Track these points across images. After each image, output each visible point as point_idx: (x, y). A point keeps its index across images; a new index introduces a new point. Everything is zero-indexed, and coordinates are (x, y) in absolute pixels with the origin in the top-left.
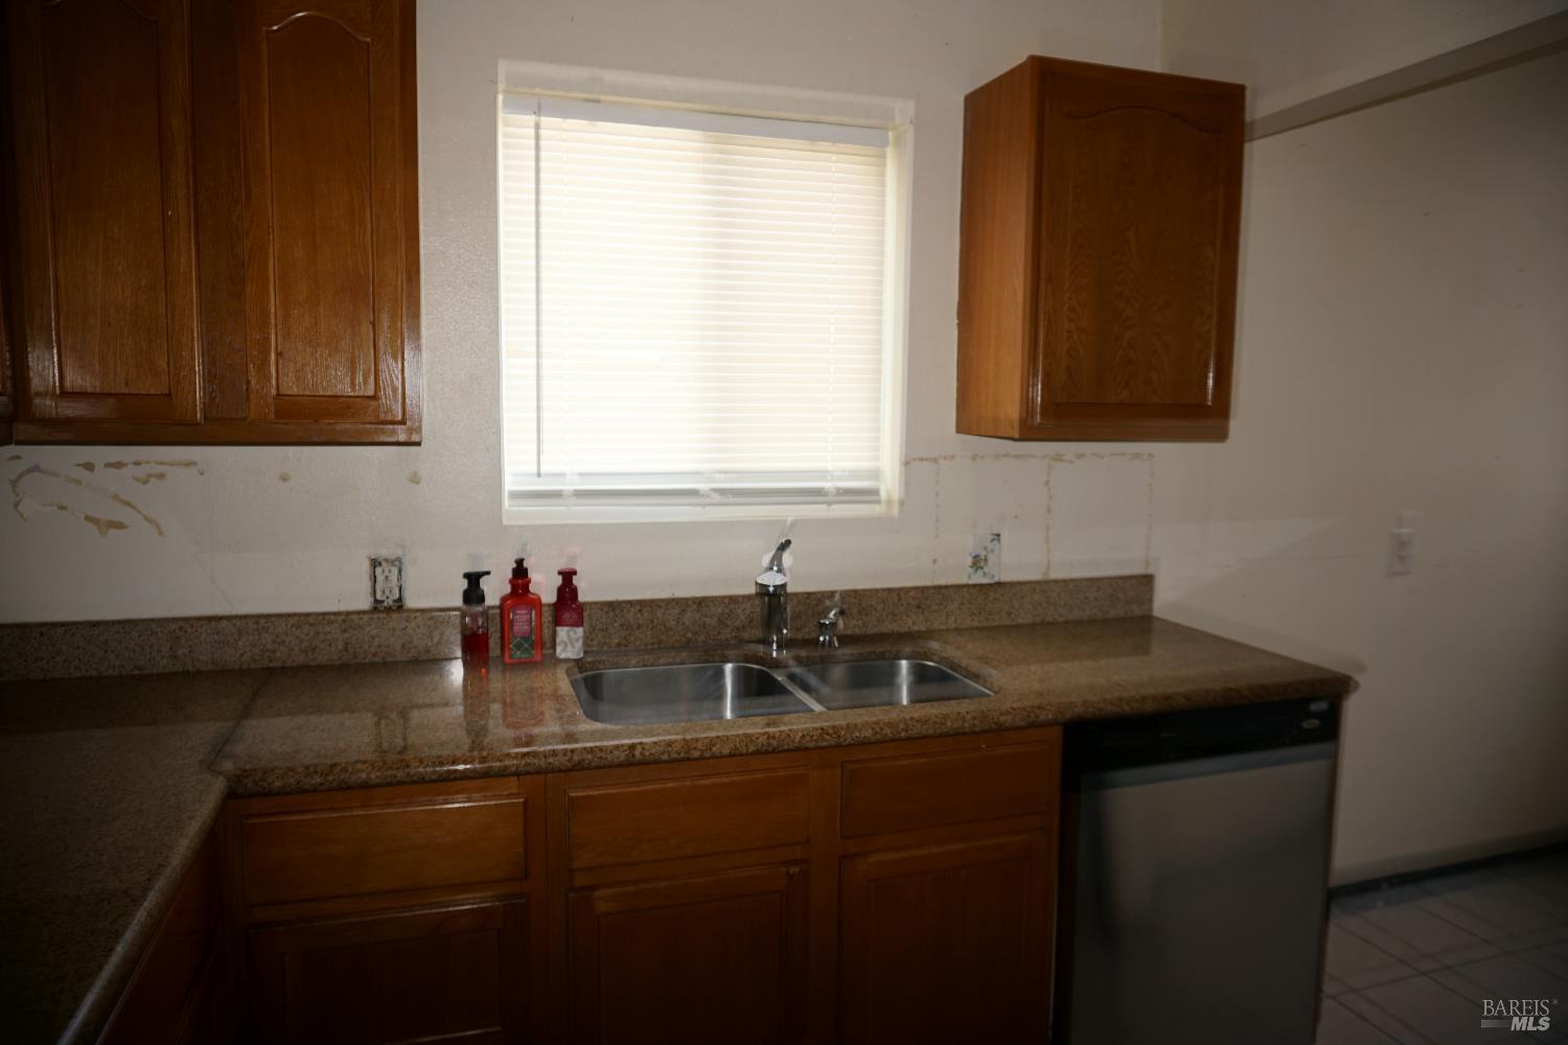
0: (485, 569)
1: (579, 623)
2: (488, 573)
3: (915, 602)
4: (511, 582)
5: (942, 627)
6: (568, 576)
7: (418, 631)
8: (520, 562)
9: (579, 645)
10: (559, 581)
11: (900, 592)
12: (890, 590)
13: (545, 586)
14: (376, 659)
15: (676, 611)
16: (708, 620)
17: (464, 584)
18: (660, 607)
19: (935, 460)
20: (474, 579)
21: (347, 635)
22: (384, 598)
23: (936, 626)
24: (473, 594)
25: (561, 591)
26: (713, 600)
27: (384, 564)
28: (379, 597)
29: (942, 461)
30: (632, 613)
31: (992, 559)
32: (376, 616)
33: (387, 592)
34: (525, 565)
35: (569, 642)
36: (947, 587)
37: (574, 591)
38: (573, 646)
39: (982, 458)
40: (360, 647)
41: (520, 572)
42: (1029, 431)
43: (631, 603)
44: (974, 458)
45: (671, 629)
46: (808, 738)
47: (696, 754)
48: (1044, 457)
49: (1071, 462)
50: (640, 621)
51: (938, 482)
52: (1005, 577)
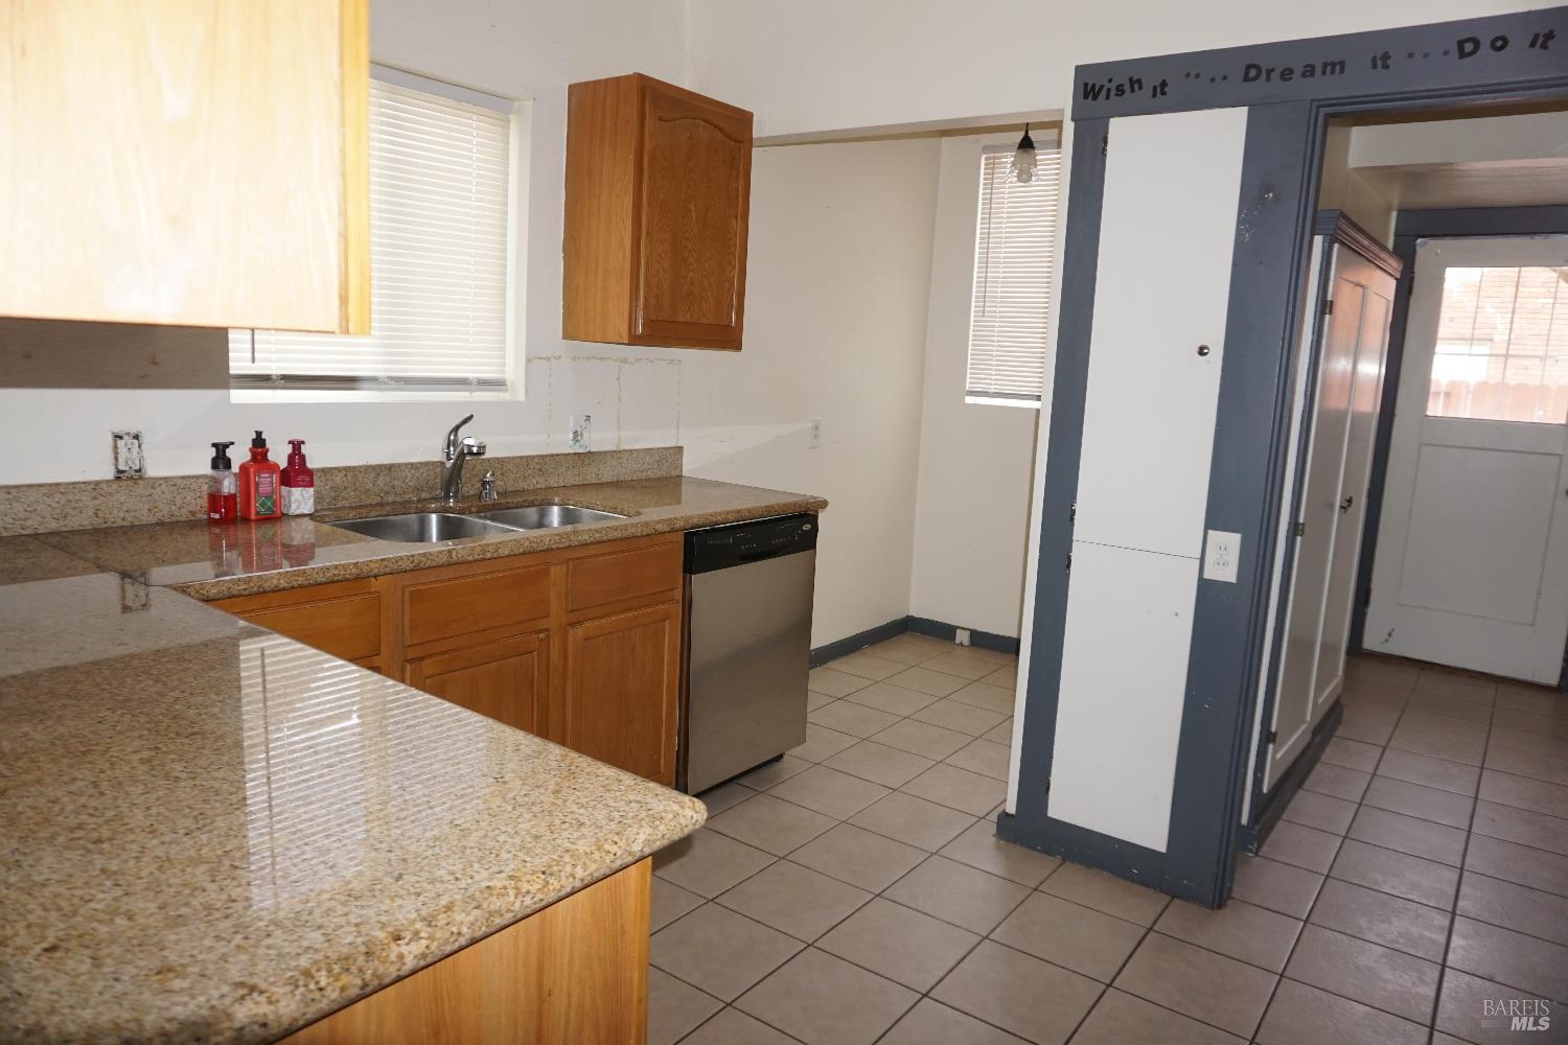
0: (232, 441)
1: (311, 484)
2: (233, 443)
3: (537, 467)
4: (251, 450)
5: (555, 485)
6: (297, 446)
7: (163, 496)
8: (259, 434)
9: (311, 502)
10: (289, 449)
11: (527, 459)
12: (521, 458)
13: (279, 455)
14: (125, 523)
15: (373, 475)
16: (396, 482)
17: (213, 452)
18: (361, 472)
19: (548, 359)
20: (221, 449)
21: (97, 502)
22: (127, 469)
23: (553, 484)
24: (221, 460)
25: (291, 458)
26: (399, 466)
27: (126, 437)
28: (121, 468)
29: (552, 360)
30: (339, 478)
31: (586, 435)
32: (123, 484)
33: (130, 463)
34: (263, 437)
35: (300, 500)
36: (557, 455)
37: (303, 458)
38: (306, 504)
39: (579, 358)
40: (111, 514)
41: (259, 442)
42: (635, 340)
43: (339, 469)
44: (574, 358)
45: (369, 490)
46: (553, 542)
47: (489, 555)
48: (616, 360)
49: (632, 364)
50: (345, 484)
51: (550, 376)
52: (593, 449)
